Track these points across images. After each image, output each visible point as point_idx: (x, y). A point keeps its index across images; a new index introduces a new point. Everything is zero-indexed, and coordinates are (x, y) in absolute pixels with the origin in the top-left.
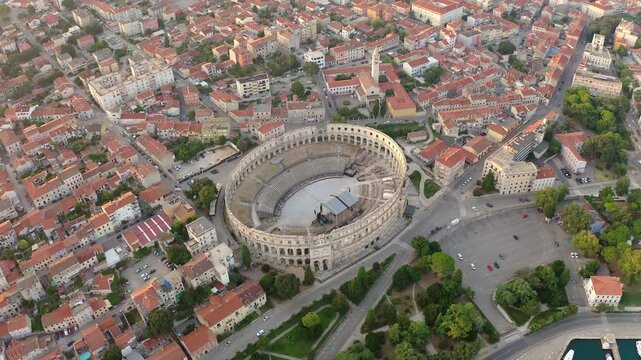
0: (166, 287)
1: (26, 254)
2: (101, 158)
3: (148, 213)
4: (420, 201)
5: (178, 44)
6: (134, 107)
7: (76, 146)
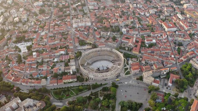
0: (60, 70)
1: (42, 53)
2: (65, 39)
3: (67, 54)
4: (123, 75)
5: (98, 16)
6: (78, 29)
7: (63, 34)
